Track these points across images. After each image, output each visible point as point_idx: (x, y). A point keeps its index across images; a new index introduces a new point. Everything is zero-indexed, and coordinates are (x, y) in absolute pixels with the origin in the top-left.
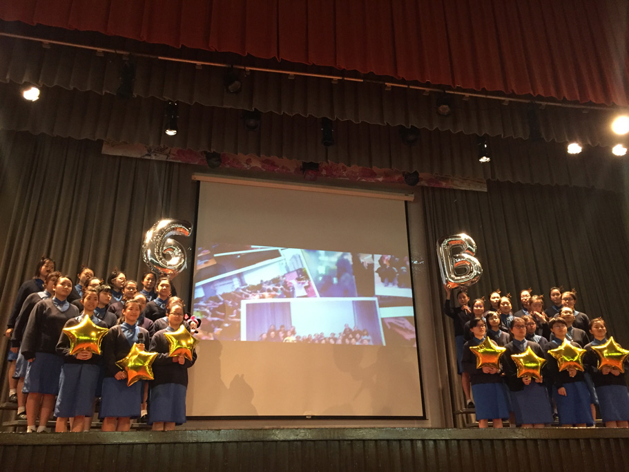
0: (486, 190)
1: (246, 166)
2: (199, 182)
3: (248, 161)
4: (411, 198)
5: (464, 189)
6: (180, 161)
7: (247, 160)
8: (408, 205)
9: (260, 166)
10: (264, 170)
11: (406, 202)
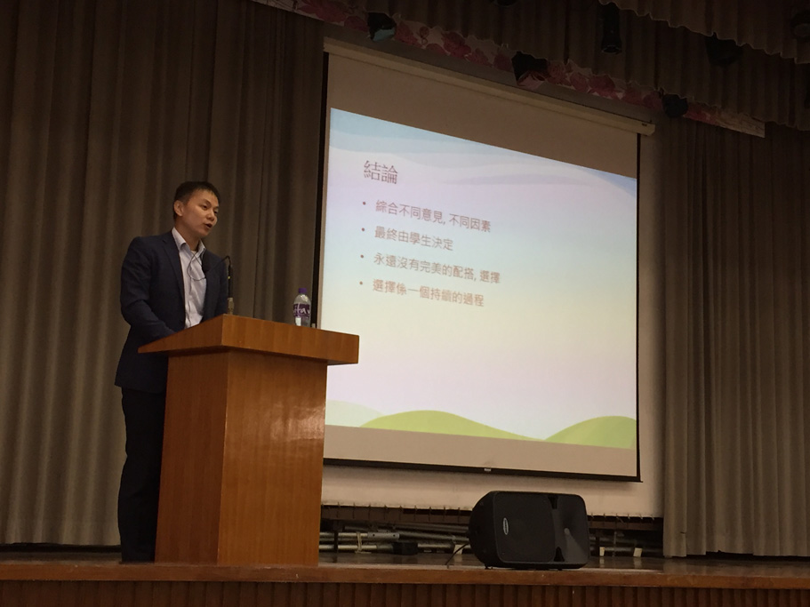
0: (762, 135)
1: (420, 41)
2: (326, 55)
3: (423, 33)
4: (650, 130)
5: (732, 128)
6: (314, 16)
7: (422, 29)
8: (642, 139)
9: (441, 44)
10: (449, 53)
11: (639, 135)
